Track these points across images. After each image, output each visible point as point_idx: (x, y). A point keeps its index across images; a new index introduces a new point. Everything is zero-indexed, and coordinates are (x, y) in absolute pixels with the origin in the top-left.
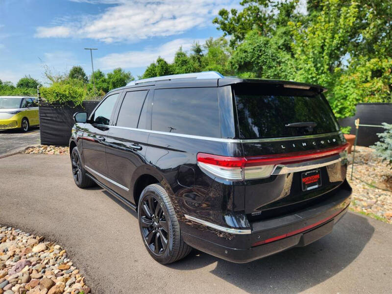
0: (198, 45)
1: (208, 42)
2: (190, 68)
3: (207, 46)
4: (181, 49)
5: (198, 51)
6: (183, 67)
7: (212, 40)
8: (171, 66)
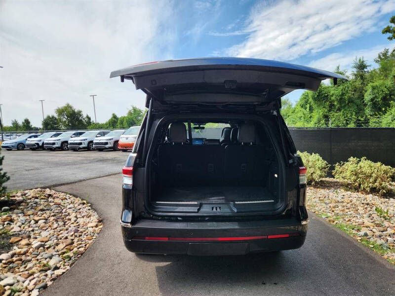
0: (362, 60)
1: (381, 54)
2: (348, 88)
3: (379, 60)
4: (338, 68)
5: (362, 66)
6: (339, 87)
7: (387, 52)
8: (325, 88)
